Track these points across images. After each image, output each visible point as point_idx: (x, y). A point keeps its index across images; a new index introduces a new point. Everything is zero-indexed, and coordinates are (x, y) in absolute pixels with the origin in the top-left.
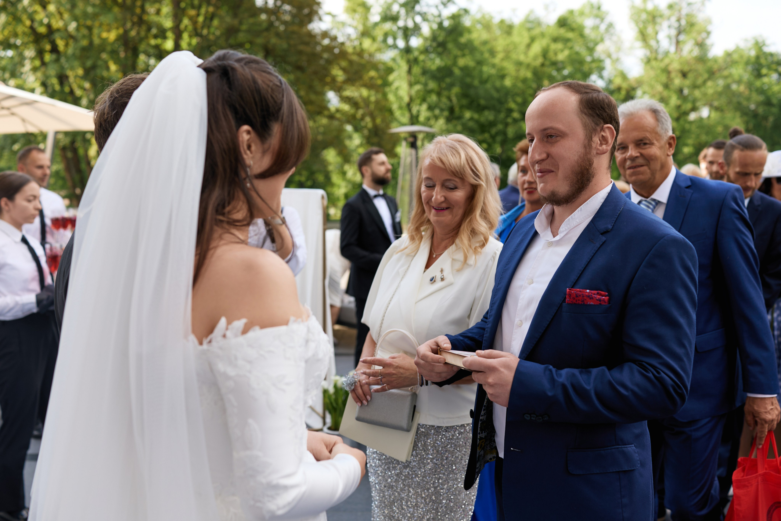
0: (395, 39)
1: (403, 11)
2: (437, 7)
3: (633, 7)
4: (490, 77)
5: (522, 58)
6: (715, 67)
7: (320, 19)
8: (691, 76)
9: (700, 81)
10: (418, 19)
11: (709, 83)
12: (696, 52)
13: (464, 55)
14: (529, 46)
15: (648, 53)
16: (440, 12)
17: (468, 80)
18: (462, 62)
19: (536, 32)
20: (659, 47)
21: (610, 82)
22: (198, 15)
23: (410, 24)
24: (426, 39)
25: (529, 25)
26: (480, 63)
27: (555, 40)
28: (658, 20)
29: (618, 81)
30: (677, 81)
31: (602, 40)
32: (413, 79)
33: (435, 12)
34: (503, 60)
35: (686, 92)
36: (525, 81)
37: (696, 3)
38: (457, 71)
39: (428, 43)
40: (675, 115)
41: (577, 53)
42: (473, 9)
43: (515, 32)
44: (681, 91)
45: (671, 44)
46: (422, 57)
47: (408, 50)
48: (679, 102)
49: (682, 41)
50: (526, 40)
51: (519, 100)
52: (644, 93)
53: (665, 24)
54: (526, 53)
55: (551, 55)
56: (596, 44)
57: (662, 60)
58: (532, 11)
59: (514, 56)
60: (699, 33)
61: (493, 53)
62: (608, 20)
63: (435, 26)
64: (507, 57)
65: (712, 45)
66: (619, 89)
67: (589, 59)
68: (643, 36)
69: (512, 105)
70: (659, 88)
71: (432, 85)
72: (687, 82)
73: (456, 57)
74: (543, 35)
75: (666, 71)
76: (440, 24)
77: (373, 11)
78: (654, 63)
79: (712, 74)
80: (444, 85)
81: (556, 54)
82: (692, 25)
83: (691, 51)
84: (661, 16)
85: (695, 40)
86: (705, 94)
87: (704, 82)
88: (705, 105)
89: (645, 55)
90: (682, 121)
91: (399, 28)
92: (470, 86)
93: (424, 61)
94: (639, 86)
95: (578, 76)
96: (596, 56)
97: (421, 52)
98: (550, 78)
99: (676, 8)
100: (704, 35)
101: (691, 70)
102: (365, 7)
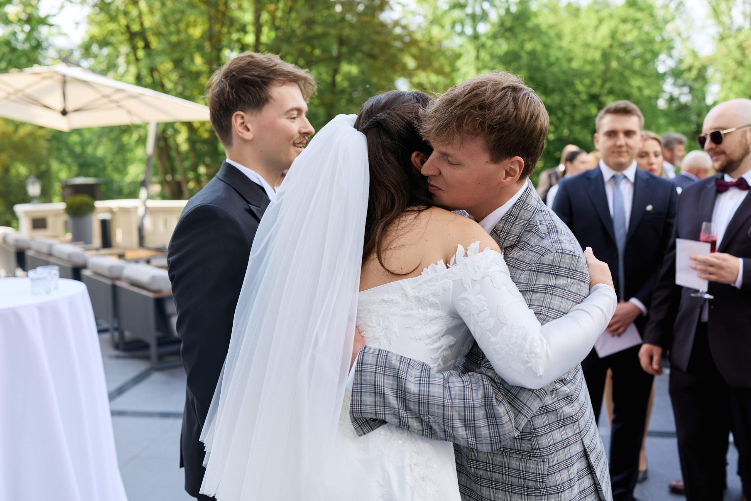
0: (463, 26)
4: (558, 59)
5: (590, 39)
7: (391, 8)
10: (486, 5)
13: (531, 39)
15: (721, 30)
17: (535, 63)
18: (529, 46)
19: (604, 13)
20: (732, 23)
21: (681, 61)
22: (276, 9)
23: (478, 11)
24: (493, 25)
25: (597, 7)
26: (546, 46)
27: (624, 21)
29: (688, 61)
31: (673, 19)
32: (481, 65)
34: (570, 42)
36: (593, 62)
38: (524, 56)
39: (496, 28)
41: (647, 33)
43: (583, 14)
46: (489, 43)
47: (476, 37)
50: (594, 22)
51: (587, 81)
52: (717, 71)
54: (594, 35)
55: (619, 36)
56: (666, 22)
57: (736, 37)
59: (581, 39)
61: (559, 36)
63: (502, 12)
64: (574, 40)
66: (690, 69)
67: (658, 39)
68: (716, 13)
69: (580, 87)
70: (733, 65)
73: (523, 42)
74: (611, 16)
75: (741, 47)
76: (508, 10)
78: (727, 41)
81: (624, 34)
89: (718, 32)
91: (467, 15)
92: (537, 69)
93: (492, 47)
94: (711, 64)
95: (648, 56)
96: (666, 35)
97: (488, 38)
98: (619, 59)
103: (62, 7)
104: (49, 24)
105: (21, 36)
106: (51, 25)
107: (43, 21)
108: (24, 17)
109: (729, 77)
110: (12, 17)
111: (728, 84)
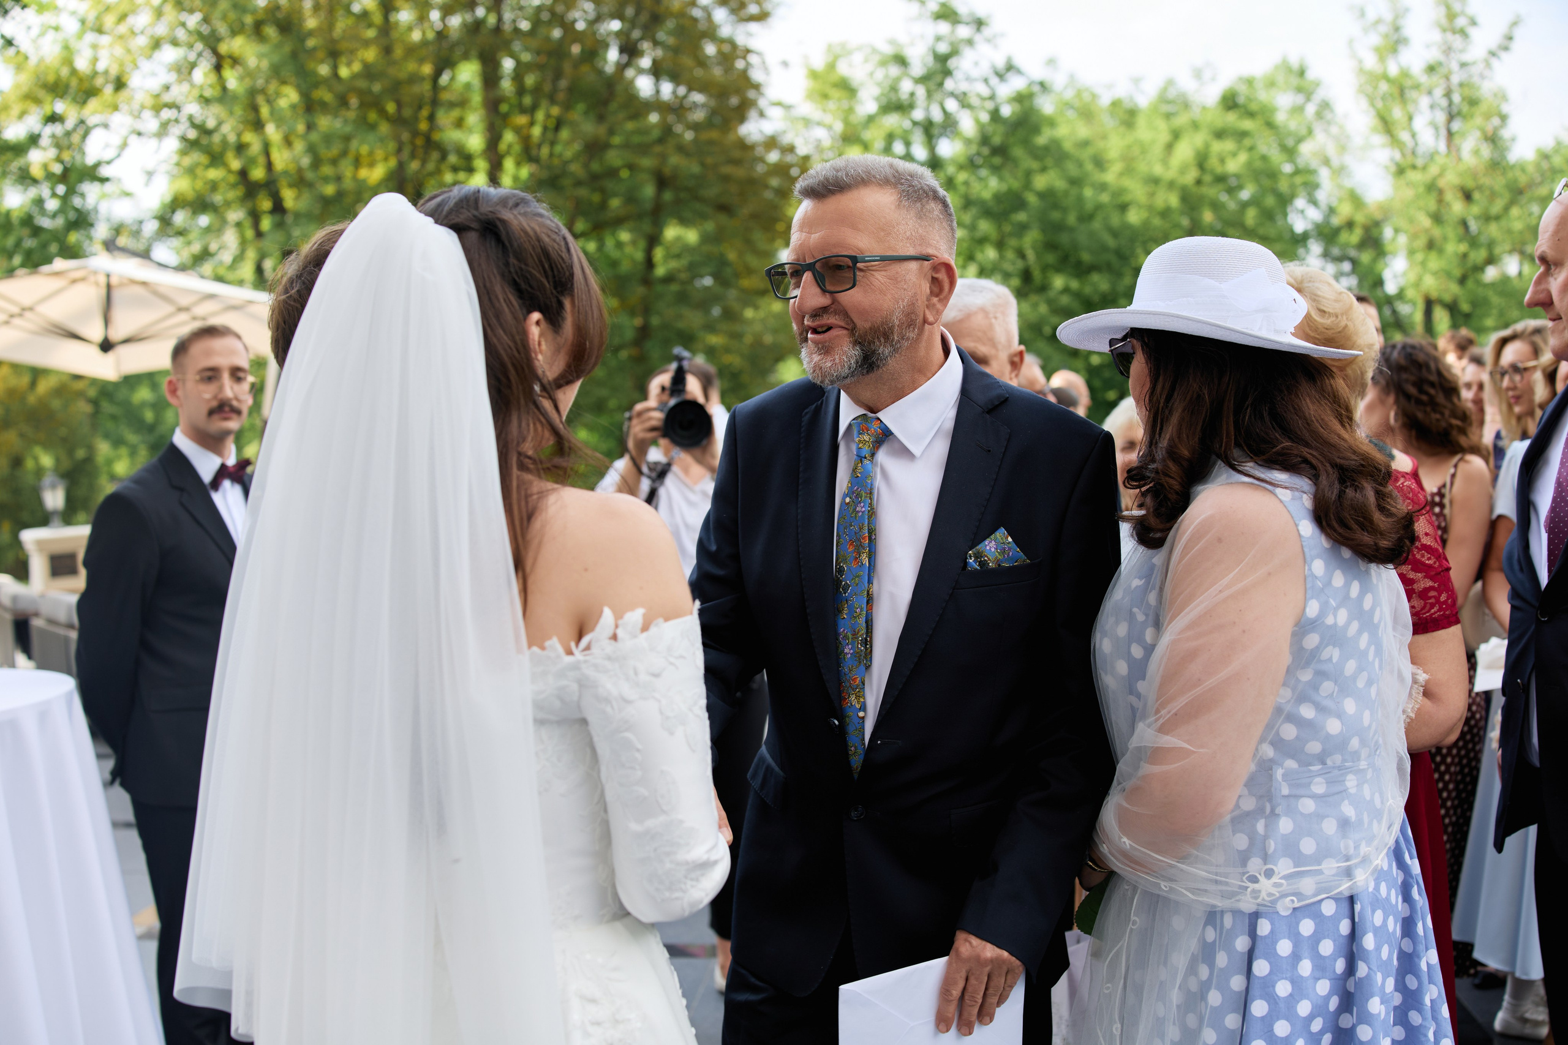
0: (908, 144)
1: (921, 91)
2: (986, 81)
3: (1361, 71)
4: (1098, 208)
5: (1158, 170)
6: (1523, 180)
8: (1479, 197)
9: (1497, 208)
10: (952, 105)
11: (1515, 211)
12: (1486, 151)
13: (1044, 169)
14: (1169, 147)
15: (1398, 156)
16: (992, 90)
17: (1056, 216)
18: (1041, 182)
19: (1182, 120)
20: (1416, 144)
21: (1332, 211)
23: (937, 116)
24: (968, 142)
25: (1167, 108)
26: (1076, 182)
27: (1220, 134)
28: (1412, 94)
29: (1345, 210)
30: (1457, 207)
31: (1310, 133)
33: (984, 91)
34: (1121, 174)
35: (1473, 226)
36: (1165, 213)
37: (1474, 63)
38: (1032, 199)
39: (974, 149)
40: (1457, 273)
41: (1264, 158)
42: (1058, 81)
43: (1141, 121)
44: (1464, 224)
45: (1437, 136)
46: (962, 177)
47: (934, 163)
48: (1463, 248)
49: (1457, 132)
50: (1164, 137)
52: (1396, 231)
53: (1424, 102)
54: (1165, 162)
55: (1214, 162)
56: (1300, 140)
57: (1424, 168)
58: (1170, 83)
59: (1142, 167)
60: (1488, 116)
61: (1100, 163)
62: (1320, 95)
63: (985, 117)
64: (1129, 171)
65: (1513, 139)
66: (1350, 225)
67: (1287, 169)
68: (1386, 125)
70: (1426, 222)
71: (985, 226)
72: (1475, 209)
73: (1028, 174)
74: (1195, 126)
75: (1433, 188)
76: (995, 115)
77: (862, 94)
78: (1410, 176)
79: (1517, 193)
80: (1007, 228)
81: (1222, 161)
82: (1473, 102)
83: (1476, 152)
84: (1417, 87)
85: (1483, 131)
86: (1509, 232)
87: (1507, 209)
88: (1511, 252)
89: (1392, 160)
90: (1470, 284)
91: (915, 123)
92: (1059, 227)
93: (966, 183)
94: (1387, 219)
95: (1270, 201)
96: (1301, 162)
97: (961, 167)
98: (1216, 206)
99: (1443, 71)
100: (1496, 121)
101: (1480, 188)
102: (847, 88)
103: (124, 145)
104: (101, 176)
105: (52, 205)
106: (104, 180)
107: (92, 174)
108: (57, 169)
109: (1421, 242)
110: (36, 171)
111: (1419, 256)
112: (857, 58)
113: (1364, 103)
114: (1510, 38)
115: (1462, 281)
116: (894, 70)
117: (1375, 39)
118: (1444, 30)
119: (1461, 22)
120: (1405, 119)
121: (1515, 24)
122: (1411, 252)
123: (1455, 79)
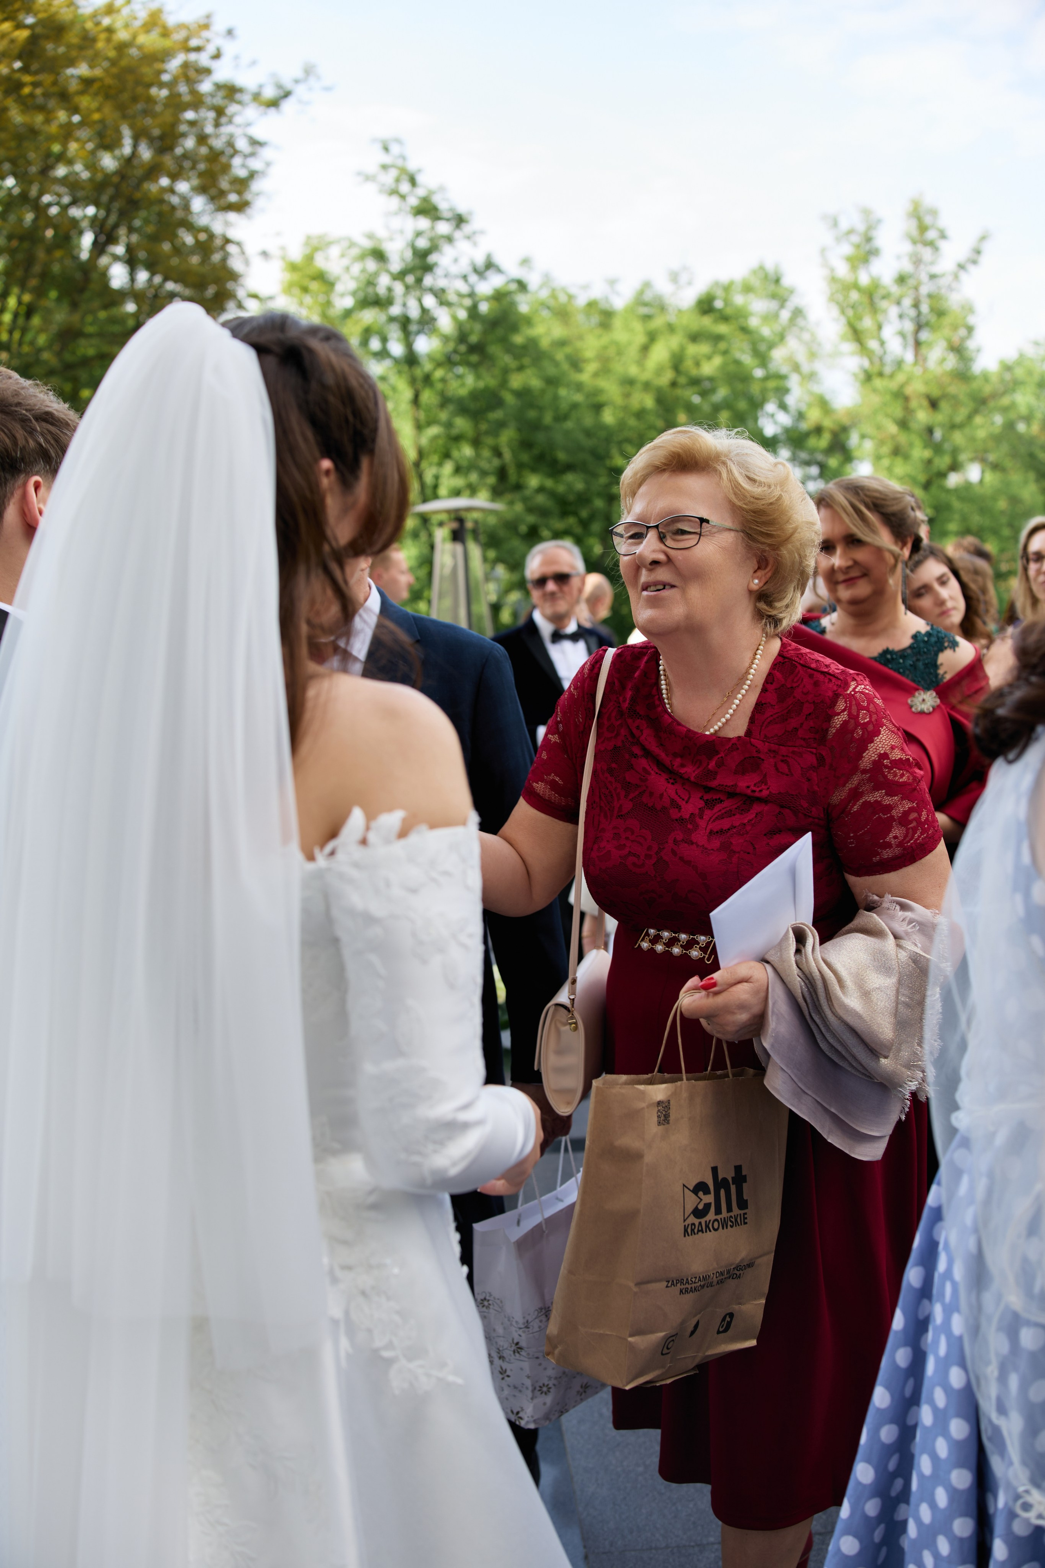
0: (384, 341)
1: (399, 288)
2: (465, 278)
3: (833, 280)
4: (573, 407)
5: (633, 370)
6: (987, 390)
8: (944, 405)
9: (961, 415)
10: (430, 301)
11: (978, 420)
12: (952, 362)
13: (521, 368)
14: (645, 349)
15: (866, 363)
16: (472, 287)
17: (532, 414)
18: (517, 381)
19: (658, 322)
20: (885, 353)
21: (801, 416)
23: (414, 312)
24: (445, 339)
25: (644, 310)
26: (553, 382)
27: (696, 337)
28: (882, 304)
29: (814, 416)
30: (922, 416)
31: (782, 339)
32: (423, 417)
33: (463, 288)
34: (597, 375)
35: (938, 434)
36: (641, 414)
37: (943, 275)
39: (451, 346)
40: (923, 478)
41: (737, 362)
42: (533, 280)
43: (617, 323)
44: (930, 433)
45: (905, 346)
46: (439, 374)
47: (411, 361)
48: (927, 454)
49: (925, 342)
50: (640, 339)
52: (863, 437)
53: (893, 311)
54: (641, 363)
55: (688, 364)
56: (771, 346)
57: (892, 376)
58: (647, 285)
59: (618, 368)
60: (955, 328)
61: (577, 363)
62: (794, 302)
63: (463, 314)
64: (605, 370)
65: (978, 351)
66: (818, 430)
67: (759, 373)
68: (857, 335)
70: (892, 428)
71: (461, 424)
72: (940, 417)
73: (506, 372)
74: (671, 328)
75: (901, 396)
76: (474, 312)
77: (339, 288)
78: (878, 383)
79: (981, 403)
80: (484, 426)
81: (698, 363)
82: (940, 313)
83: (943, 360)
84: (887, 296)
85: (949, 341)
86: (972, 439)
87: (970, 417)
88: (972, 460)
89: (861, 367)
90: (934, 489)
91: (392, 319)
92: (536, 426)
93: (443, 381)
94: (854, 425)
95: (742, 405)
96: (773, 367)
97: (438, 364)
98: (690, 409)
99: (911, 282)
100: (962, 332)
101: (945, 396)
102: (325, 280)
109: (886, 450)
111: (886, 462)
112: (334, 251)
113: (835, 312)
114: (978, 252)
115: (927, 486)
116: (371, 265)
117: (847, 249)
118: (914, 242)
119: (931, 235)
120: (875, 328)
121: (983, 238)
122: (878, 458)
123: (924, 290)
